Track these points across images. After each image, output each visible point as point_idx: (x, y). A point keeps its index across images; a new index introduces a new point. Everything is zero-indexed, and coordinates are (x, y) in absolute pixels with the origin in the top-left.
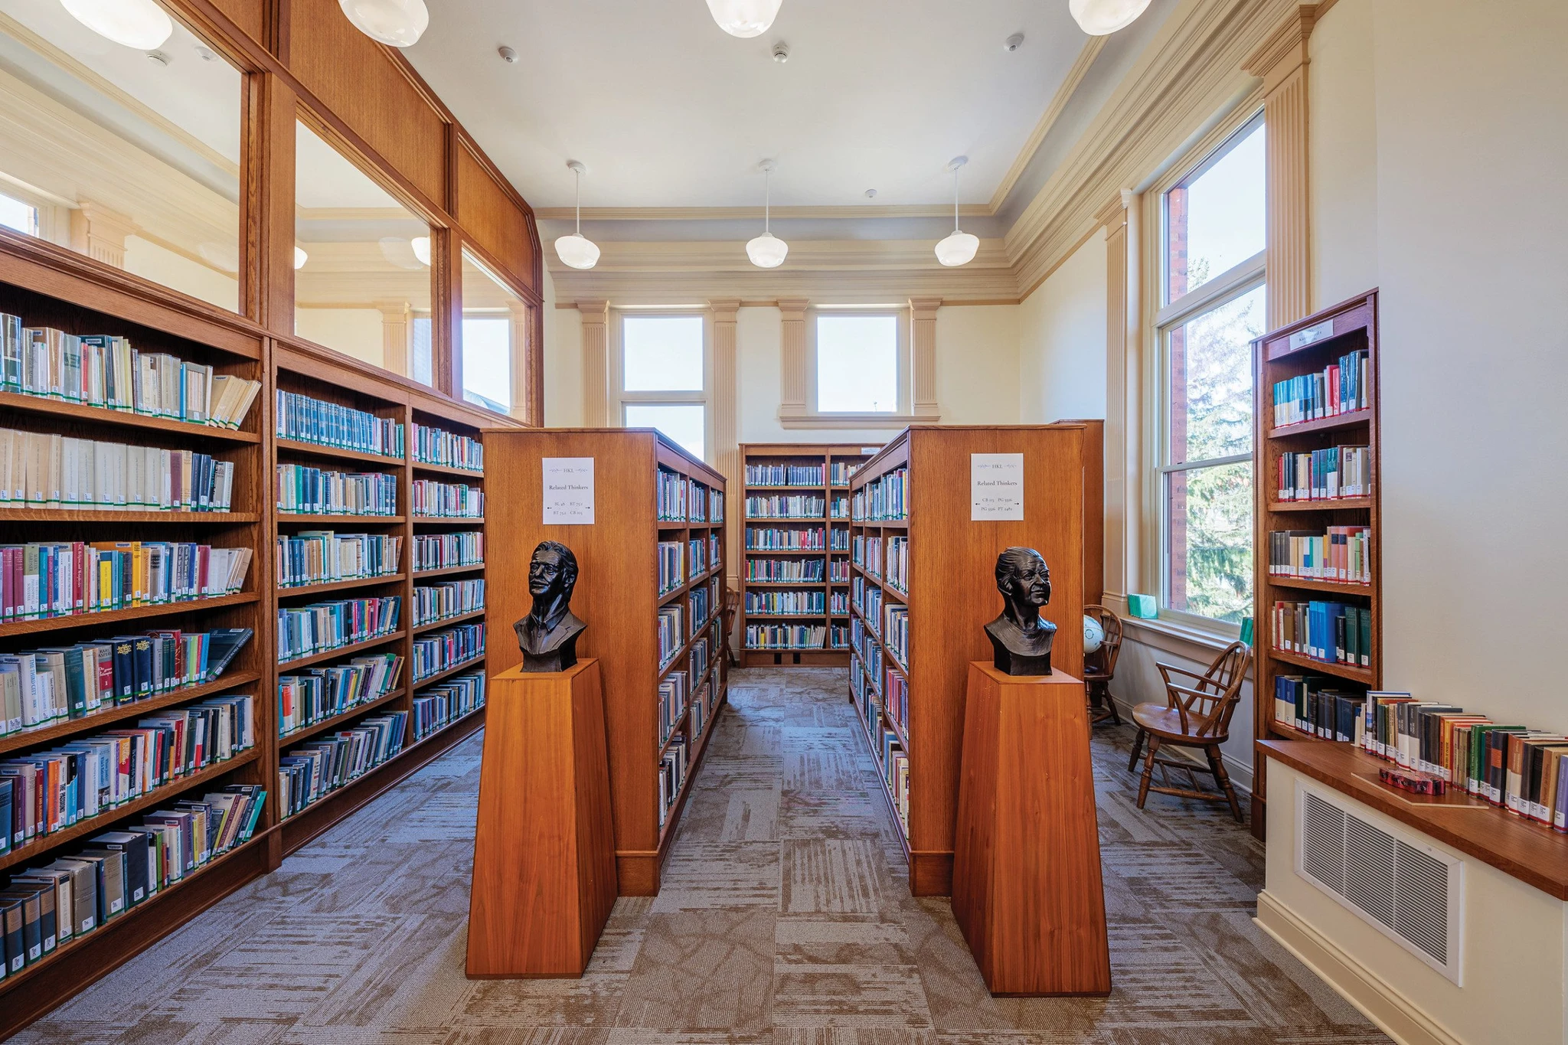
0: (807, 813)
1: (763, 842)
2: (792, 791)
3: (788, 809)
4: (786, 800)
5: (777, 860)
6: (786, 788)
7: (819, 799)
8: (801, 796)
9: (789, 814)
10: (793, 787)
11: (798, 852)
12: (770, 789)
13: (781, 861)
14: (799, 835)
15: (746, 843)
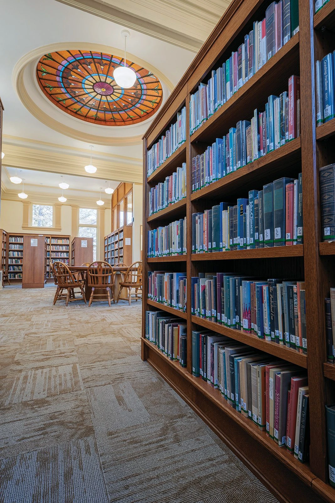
0: (61, 414)
1: (97, 386)
2: (80, 437)
3: (82, 414)
4: (87, 423)
5: (83, 380)
6: (90, 439)
7: (46, 433)
8: (67, 433)
9: (80, 409)
10: (82, 443)
11: (69, 385)
12: (110, 434)
13: (80, 379)
14: (69, 396)
15: (109, 384)
